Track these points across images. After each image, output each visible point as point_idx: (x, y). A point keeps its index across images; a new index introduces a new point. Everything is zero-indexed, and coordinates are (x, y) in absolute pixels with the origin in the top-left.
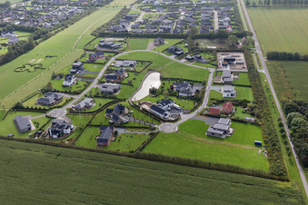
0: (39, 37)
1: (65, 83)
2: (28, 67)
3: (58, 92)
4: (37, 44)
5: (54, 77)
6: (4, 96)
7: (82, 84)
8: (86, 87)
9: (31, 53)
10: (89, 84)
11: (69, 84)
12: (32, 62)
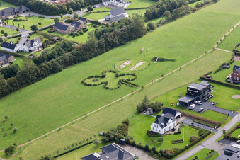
0: (161, 14)
1: (154, 127)
2: (110, 77)
3: (133, 145)
4: (151, 28)
5: (142, 109)
6: (36, 135)
7: (187, 134)
8: (193, 143)
9: (132, 47)
10: (203, 136)
11: (162, 131)
12: (123, 66)
